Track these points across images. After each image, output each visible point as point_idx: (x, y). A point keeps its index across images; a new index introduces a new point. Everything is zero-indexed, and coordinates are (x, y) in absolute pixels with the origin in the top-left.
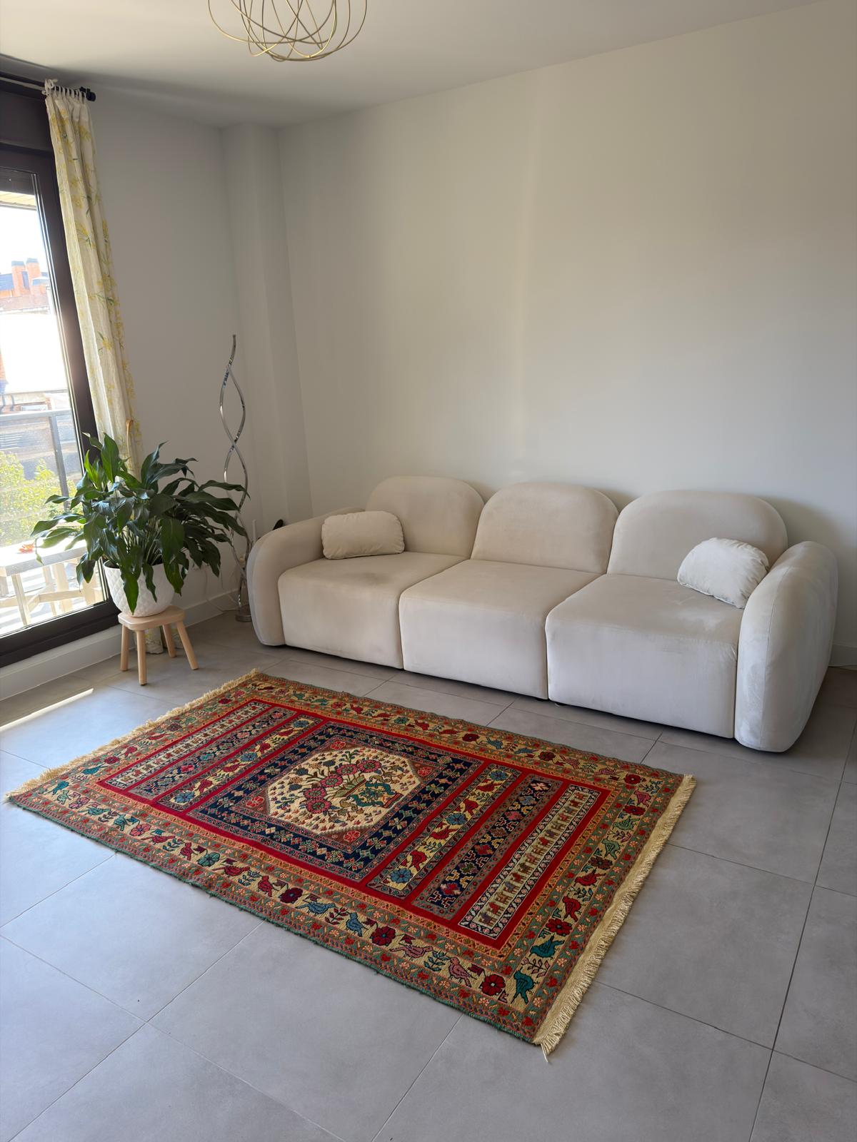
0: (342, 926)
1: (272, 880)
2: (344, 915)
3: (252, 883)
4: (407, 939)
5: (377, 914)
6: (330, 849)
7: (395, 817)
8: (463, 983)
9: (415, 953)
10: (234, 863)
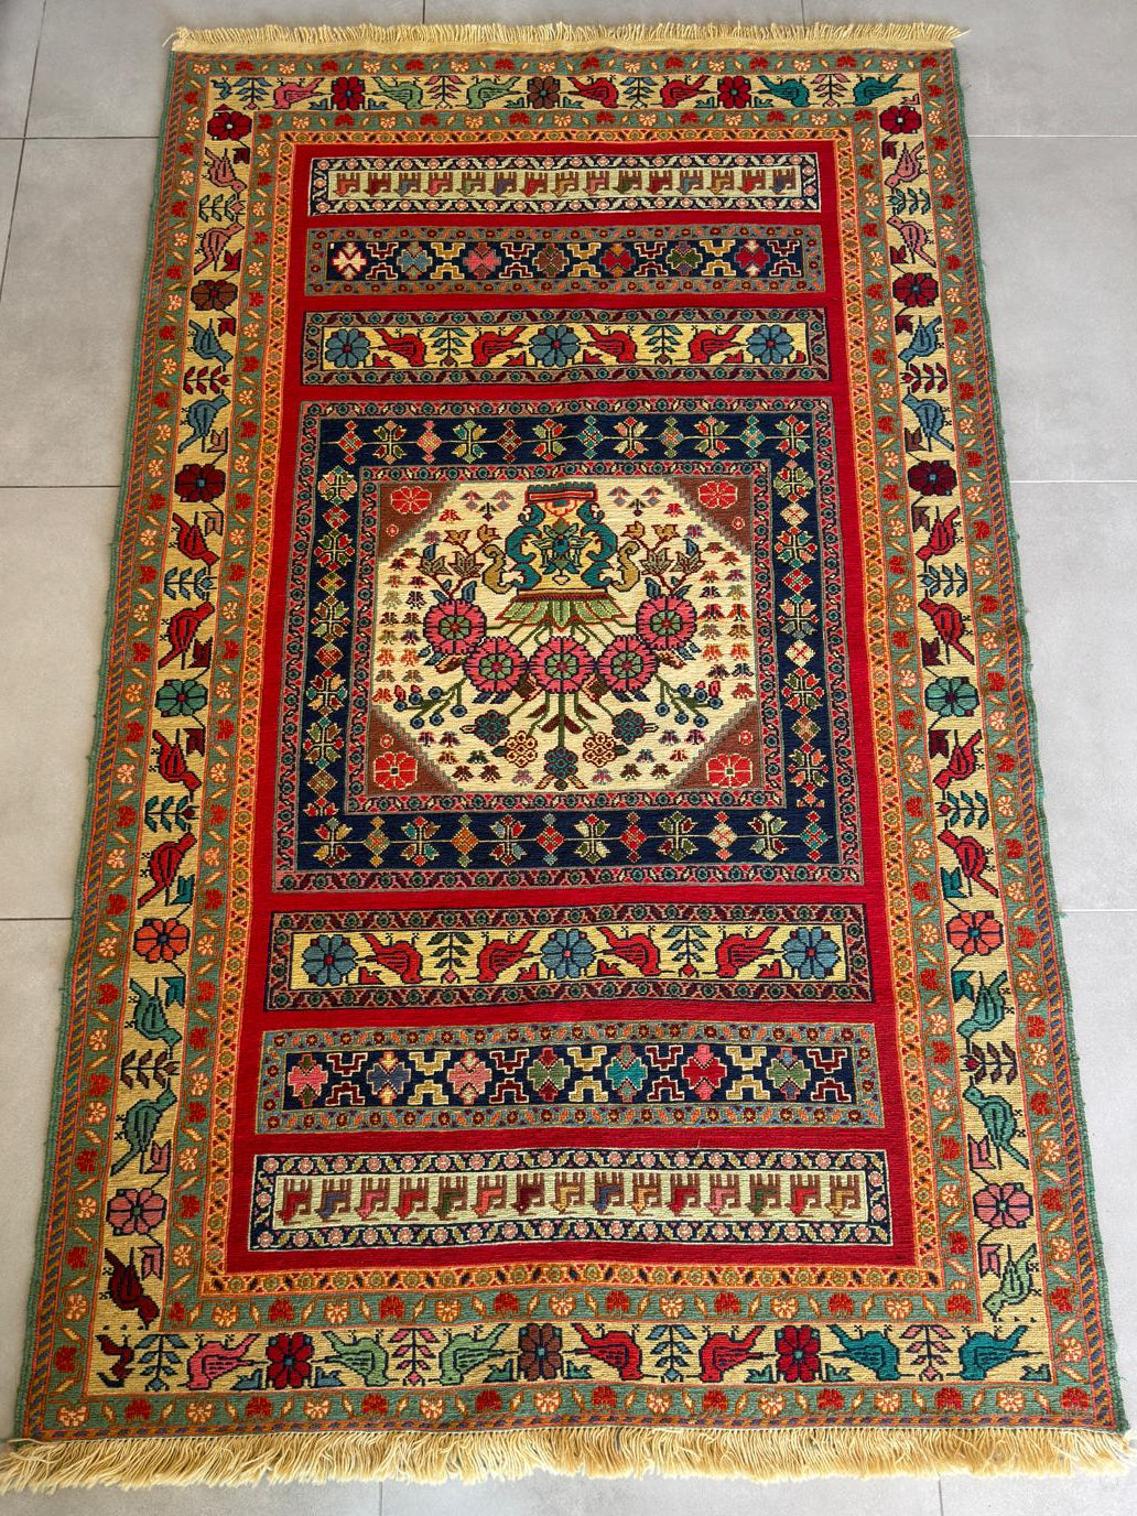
0: (940, 357)
1: (921, 538)
2: (914, 368)
3: (951, 566)
4: (897, 257)
5: (882, 324)
6: (780, 503)
7: (616, 455)
8: (923, 153)
9: (915, 236)
10: (930, 640)
